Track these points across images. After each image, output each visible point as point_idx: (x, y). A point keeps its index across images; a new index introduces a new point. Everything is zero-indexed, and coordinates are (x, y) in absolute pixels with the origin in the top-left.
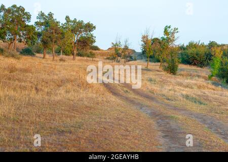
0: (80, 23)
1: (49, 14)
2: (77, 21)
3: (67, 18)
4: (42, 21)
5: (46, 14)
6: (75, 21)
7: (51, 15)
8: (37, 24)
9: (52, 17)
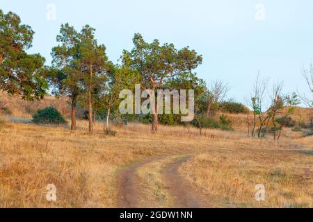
0: (168, 50)
1: (84, 30)
2: (160, 45)
3: (137, 38)
4: (69, 45)
5: (79, 30)
6: (155, 46)
7: (88, 31)
8: (57, 54)
9: (92, 37)
